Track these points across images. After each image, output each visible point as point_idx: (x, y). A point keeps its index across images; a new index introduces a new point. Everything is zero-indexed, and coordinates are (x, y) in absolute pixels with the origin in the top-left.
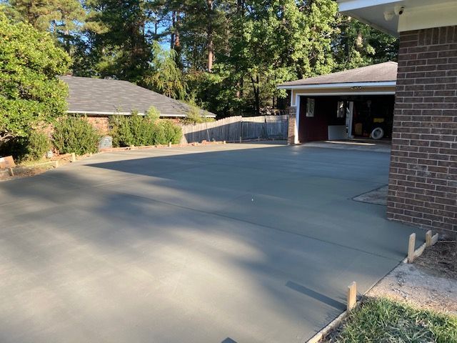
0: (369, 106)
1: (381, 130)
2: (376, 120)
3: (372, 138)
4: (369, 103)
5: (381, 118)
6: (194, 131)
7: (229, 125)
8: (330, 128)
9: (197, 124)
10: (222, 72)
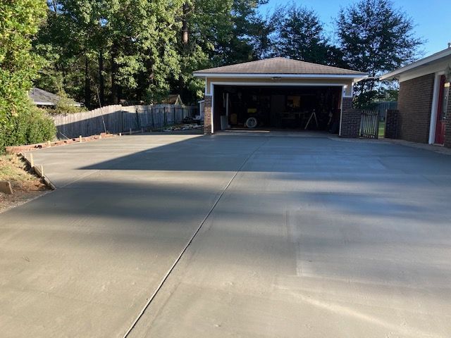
0: (240, 98)
1: (255, 119)
2: (249, 110)
3: (247, 127)
4: (240, 95)
5: (254, 108)
6: (64, 123)
7: (107, 116)
8: (221, 117)
9: (69, 115)
10: (48, 55)
